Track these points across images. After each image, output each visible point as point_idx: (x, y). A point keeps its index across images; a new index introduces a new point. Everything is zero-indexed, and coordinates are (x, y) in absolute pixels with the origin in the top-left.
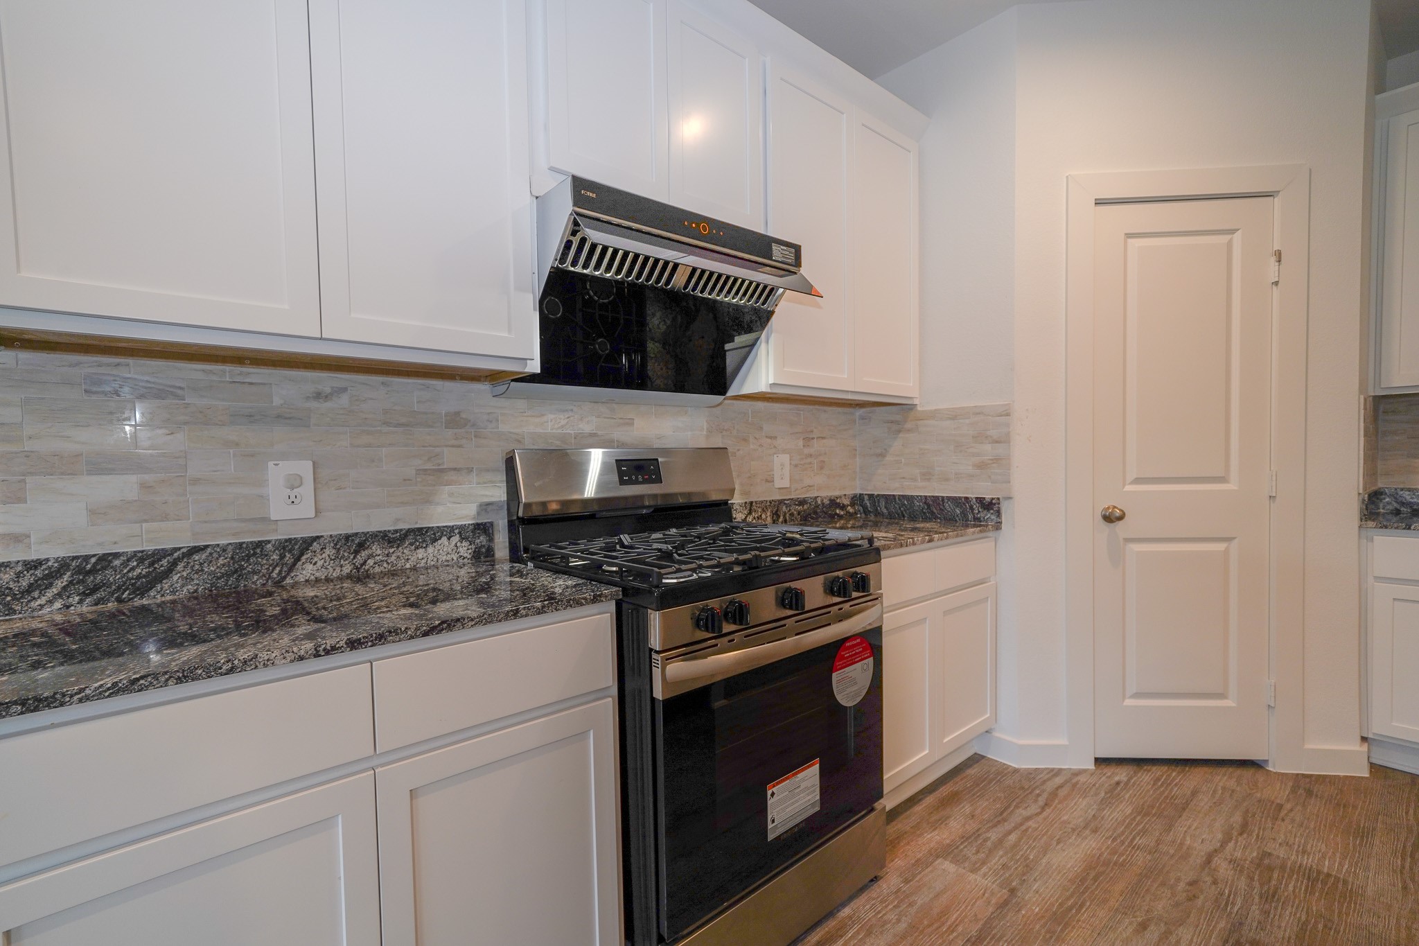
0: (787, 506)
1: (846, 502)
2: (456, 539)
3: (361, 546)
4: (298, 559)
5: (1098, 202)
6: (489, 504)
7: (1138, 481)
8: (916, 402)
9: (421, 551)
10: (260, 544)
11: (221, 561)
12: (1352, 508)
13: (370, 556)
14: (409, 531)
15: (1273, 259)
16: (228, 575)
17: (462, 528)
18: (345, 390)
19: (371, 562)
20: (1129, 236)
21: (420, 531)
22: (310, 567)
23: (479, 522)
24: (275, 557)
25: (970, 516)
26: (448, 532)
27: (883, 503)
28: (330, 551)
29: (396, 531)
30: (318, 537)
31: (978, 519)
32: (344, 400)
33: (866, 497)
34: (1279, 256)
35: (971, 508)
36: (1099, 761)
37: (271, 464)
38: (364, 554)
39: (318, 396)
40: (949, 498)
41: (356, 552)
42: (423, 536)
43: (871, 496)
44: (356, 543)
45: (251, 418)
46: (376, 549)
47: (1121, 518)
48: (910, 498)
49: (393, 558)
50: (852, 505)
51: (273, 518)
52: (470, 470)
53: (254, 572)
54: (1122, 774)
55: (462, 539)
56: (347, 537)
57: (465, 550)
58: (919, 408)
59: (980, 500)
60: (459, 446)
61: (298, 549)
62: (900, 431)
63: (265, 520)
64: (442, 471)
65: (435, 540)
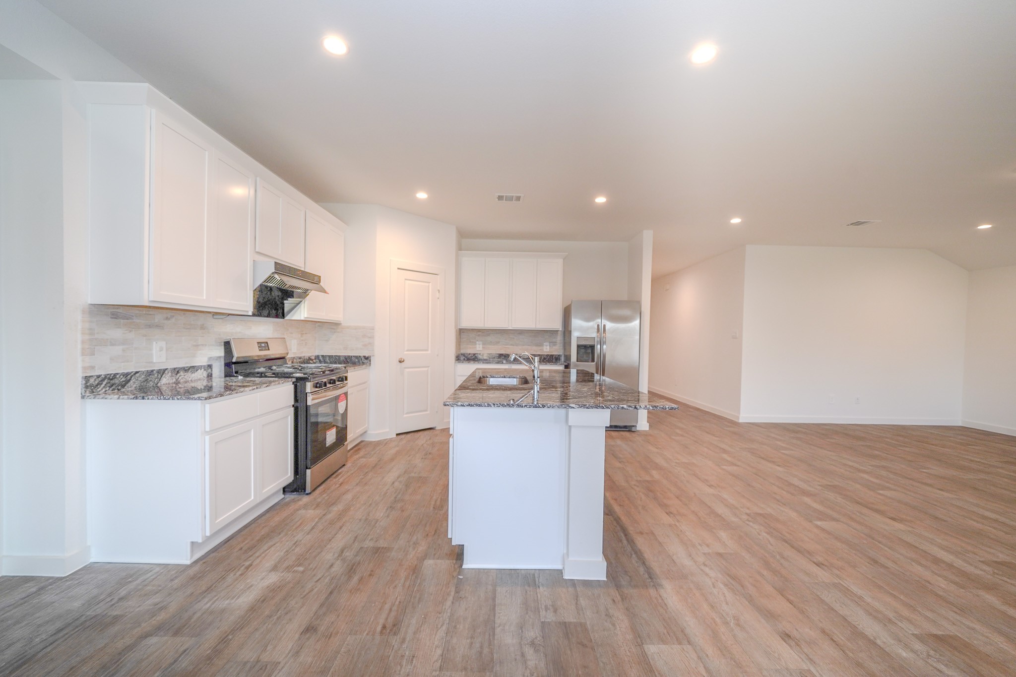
0: (296, 359)
1: (313, 358)
2: (203, 370)
3: (178, 372)
4: (162, 376)
5: (398, 269)
6: (211, 358)
7: (408, 351)
8: (342, 322)
9: (193, 374)
10: (152, 371)
11: (143, 377)
12: (453, 358)
13: (180, 376)
14: (191, 367)
15: (438, 292)
16: (144, 382)
17: (204, 366)
18: (173, 316)
19: (180, 378)
20: (406, 279)
21: (193, 367)
22: (165, 379)
23: (209, 364)
24: (156, 375)
25: (361, 362)
26: (199, 367)
27: (328, 358)
28: (170, 374)
29: (187, 367)
30: (167, 369)
31: (364, 363)
32: (173, 320)
33: (320, 356)
34: (439, 291)
35: (361, 359)
36: (397, 435)
37: (154, 343)
38: (179, 375)
39: (167, 319)
40: (354, 356)
41: (177, 374)
42: (193, 369)
43: (323, 356)
44: (176, 371)
45: (150, 326)
46: (182, 373)
47: (403, 361)
48: (339, 356)
49: (186, 377)
50: (315, 359)
51: (154, 361)
52: (206, 345)
53: (151, 381)
54: (403, 436)
55: (205, 370)
56: (175, 369)
57: (205, 374)
58: (343, 325)
59: (364, 357)
60: (203, 336)
61: (162, 372)
62: (335, 332)
63: (152, 362)
64: (198, 345)
65: (197, 370)
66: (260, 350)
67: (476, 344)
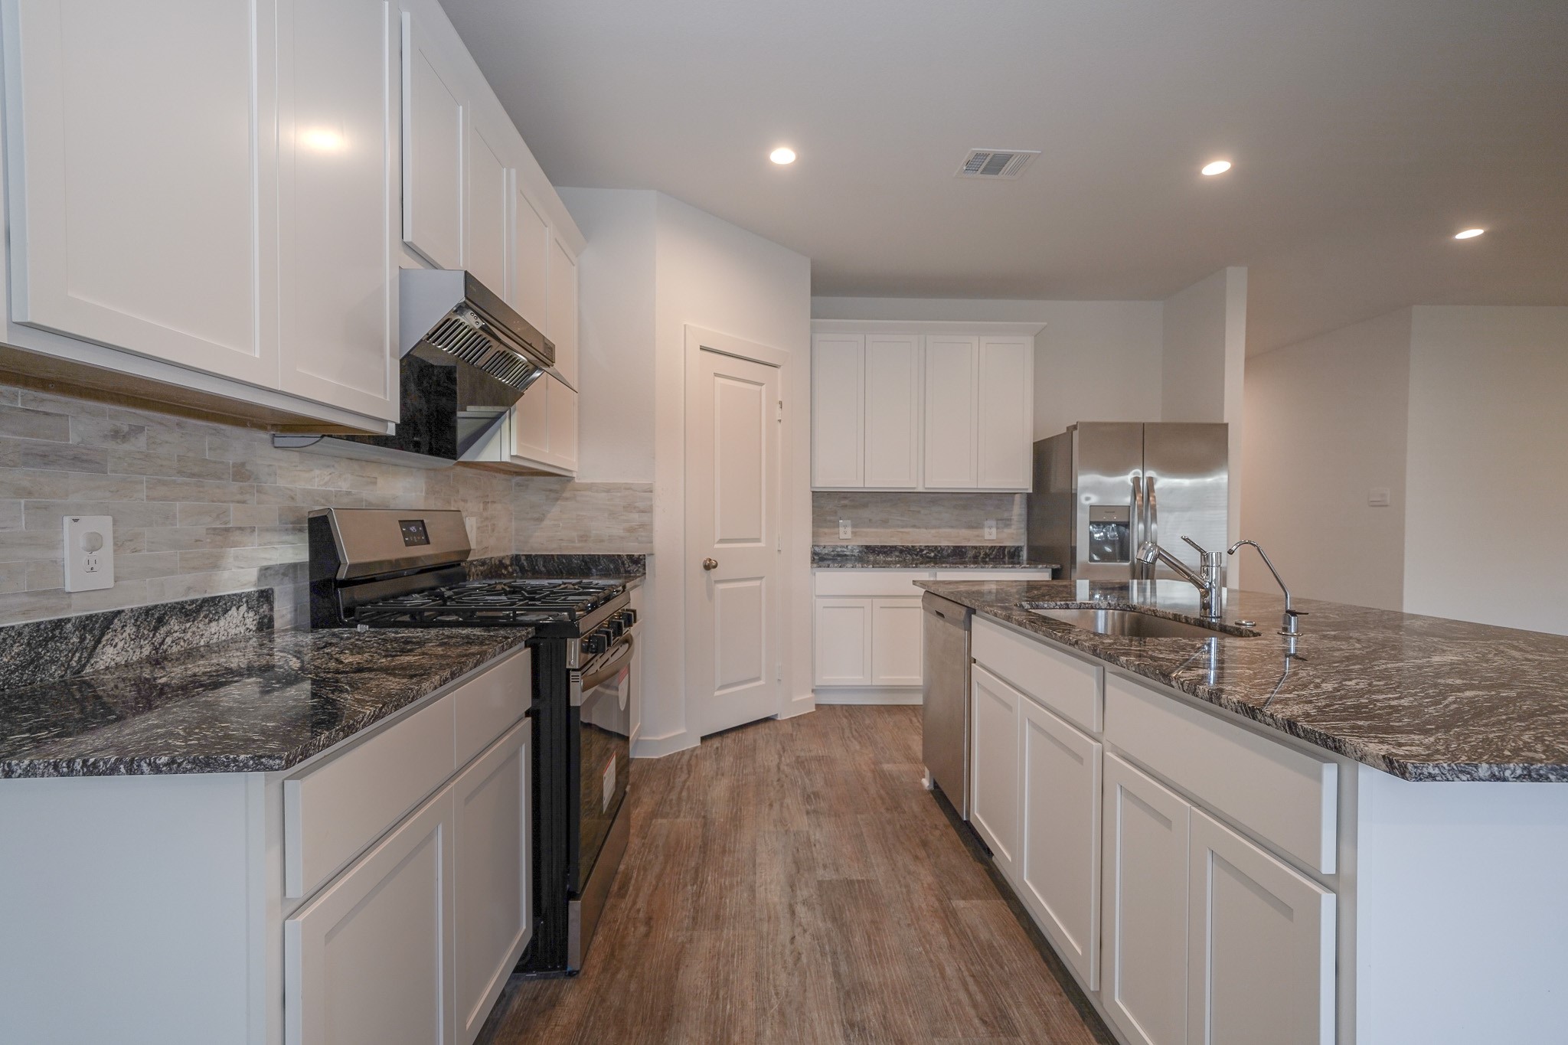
0: (476, 566)
1: (508, 562)
2: (244, 608)
3: (161, 621)
4: (98, 642)
5: (702, 348)
6: (267, 568)
7: (721, 541)
8: (574, 475)
9: (214, 624)
10: (59, 624)
11: (16, 649)
12: (807, 557)
13: (169, 633)
14: (205, 601)
15: (779, 405)
16: (23, 667)
17: (248, 595)
18: (141, 429)
19: (169, 640)
20: (716, 375)
21: (213, 601)
22: (110, 650)
23: (263, 588)
24: (75, 640)
25: (622, 570)
26: (235, 600)
27: (541, 563)
28: (130, 630)
29: (193, 602)
30: (119, 612)
31: (629, 572)
32: (140, 443)
33: (523, 558)
34: (781, 403)
35: (623, 563)
36: (704, 739)
37: (67, 520)
38: (163, 630)
39: (116, 435)
40: (604, 556)
41: (156, 629)
42: (213, 606)
43: (528, 557)
44: (154, 617)
45: (44, 458)
46: (174, 624)
47: (715, 567)
48: (569, 557)
49: (189, 635)
50: (511, 565)
51: (68, 589)
52: (253, 529)
53: (53, 662)
55: (249, 608)
56: (148, 611)
57: (251, 621)
58: (577, 481)
59: (630, 557)
60: (244, 502)
61: (98, 626)
62: (557, 499)
63: (60, 593)
64: (227, 530)
65: (226, 611)
66: (407, 544)
67: (838, 526)
